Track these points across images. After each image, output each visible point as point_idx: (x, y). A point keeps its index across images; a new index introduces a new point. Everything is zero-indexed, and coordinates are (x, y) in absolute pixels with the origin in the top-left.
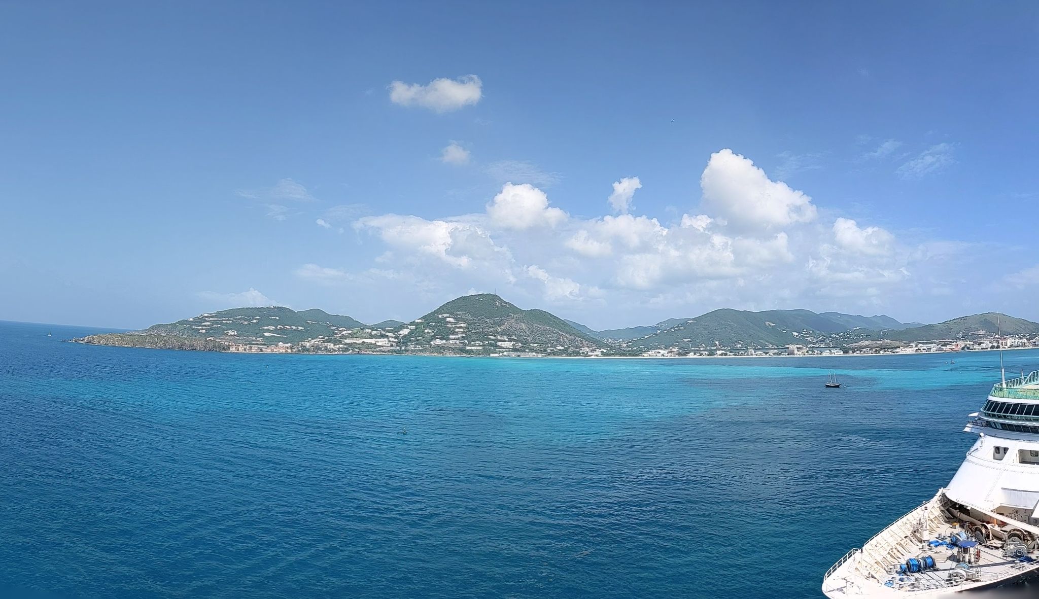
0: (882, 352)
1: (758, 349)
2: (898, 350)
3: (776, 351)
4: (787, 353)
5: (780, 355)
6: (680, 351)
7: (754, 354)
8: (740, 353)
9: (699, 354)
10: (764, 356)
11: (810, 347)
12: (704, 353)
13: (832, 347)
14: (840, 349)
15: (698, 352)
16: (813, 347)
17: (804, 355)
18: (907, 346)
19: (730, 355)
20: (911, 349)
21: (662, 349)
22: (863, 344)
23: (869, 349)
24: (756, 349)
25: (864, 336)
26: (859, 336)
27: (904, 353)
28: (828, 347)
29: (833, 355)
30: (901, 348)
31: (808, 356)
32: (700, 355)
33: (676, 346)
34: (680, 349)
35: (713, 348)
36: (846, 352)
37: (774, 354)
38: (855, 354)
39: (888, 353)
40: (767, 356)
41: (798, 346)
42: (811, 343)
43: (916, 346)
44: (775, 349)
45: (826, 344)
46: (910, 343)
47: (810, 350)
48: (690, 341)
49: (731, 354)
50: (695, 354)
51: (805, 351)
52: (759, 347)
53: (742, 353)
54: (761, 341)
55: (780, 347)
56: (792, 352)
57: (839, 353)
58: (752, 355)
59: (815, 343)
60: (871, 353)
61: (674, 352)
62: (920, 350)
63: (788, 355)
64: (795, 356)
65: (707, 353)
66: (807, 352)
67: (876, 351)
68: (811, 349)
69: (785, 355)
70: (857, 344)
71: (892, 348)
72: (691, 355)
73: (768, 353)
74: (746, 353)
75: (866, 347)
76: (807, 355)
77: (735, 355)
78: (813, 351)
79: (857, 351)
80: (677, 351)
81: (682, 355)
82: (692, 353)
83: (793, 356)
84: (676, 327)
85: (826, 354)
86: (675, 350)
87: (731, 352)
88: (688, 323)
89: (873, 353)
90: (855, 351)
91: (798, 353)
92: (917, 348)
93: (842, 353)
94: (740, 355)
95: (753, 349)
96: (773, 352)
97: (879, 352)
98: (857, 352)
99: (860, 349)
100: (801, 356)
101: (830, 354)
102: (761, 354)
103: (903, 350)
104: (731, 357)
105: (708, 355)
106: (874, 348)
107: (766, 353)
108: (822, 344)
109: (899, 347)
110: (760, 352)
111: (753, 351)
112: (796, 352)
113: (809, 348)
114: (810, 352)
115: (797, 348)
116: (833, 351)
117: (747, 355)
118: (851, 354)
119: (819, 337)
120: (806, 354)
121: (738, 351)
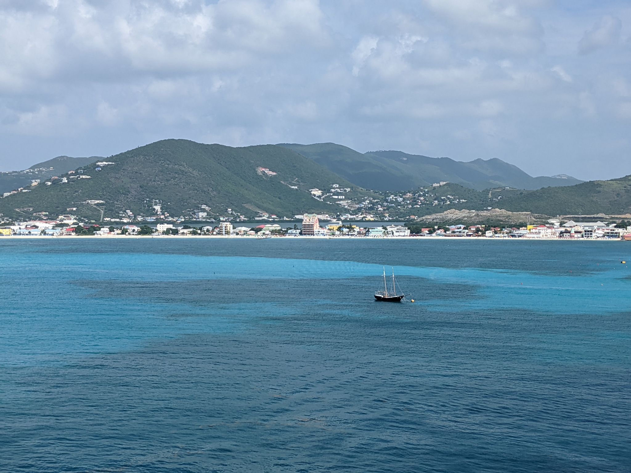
0: (489, 233)
1: (240, 222)
2: (522, 231)
3: (277, 227)
4: (298, 231)
5: (284, 235)
6: (81, 224)
7: (232, 231)
8: (205, 229)
9: (120, 232)
10: (253, 235)
11: (345, 221)
12: (130, 228)
13: (390, 221)
14: (405, 225)
15: (119, 226)
16: (352, 221)
17: (333, 234)
18: (543, 224)
19: (183, 233)
20: (549, 231)
21: (41, 219)
22: (450, 216)
23: (462, 226)
24: (235, 223)
25: (455, 199)
26: (443, 200)
27: (535, 237)
28: (380, 221)
29: (390, 237)
30: (529, 227)
31: (341, 237)
32: (122, 233)
33: (72, 213)
34: (80, 220)
35: (149, 219)
36: (416, 231)
37: (273, 232)
38: (434, 237)
39: (502, 237)
40: (260, 235)
41: (322, 217)
42: (347, 211)
43: (561, 225)
44: (274, 222)
45: (376, 214)
46: (549, 218)
47: (344, 226)
48: (102, 204)
49: (185, 231)
50: (111, 230)
51: (336, 227)
52: (242, 218)
53: (208, 230)
54: (247, 206)
55: (285, 218)
56: (308, 230)
57: (402, 234)
58: (227, 233)
59: (355, 212)
60: (468, 235)
61: (67, 225)
62: (569, 232)
63: (301, 234)
64: (315, 237)
65: (136, 228)
66: (339, 229)
67: (478, 230)
68: (347, 224)
69: (293, 235)
70: (439, 216)
71: (511, 226)
72: (104, 234)
73: (260, 230)
74: (217, 230)
75: (457, 222)
76: (338, 236)
77: (194, 233)
78: (350, 228)
79: (438, 229)
80: (74, 224)
81: (85, 233)
82: (106, 229)
83: (312, 237)
84: (72, 174)
85: (377, 233)
86: (71, 221)
87: (185, 228)
88: (98, 166)
89: (470, 235)
90: (434, 230)
91: (322, 231)
92: (563, 229)
93: (408, 232)
94: (205, 234)
95: (231, 222)
96: (271, 229)
97: (483, 234)
98: (439, 232)
99: (444, 225)
100: (327, 237)
101: (385, 234)
102: (246, 233)
103: (534, 231)
104: (185, 237)
105: (139, 233)
106: (474, 224)
107: (257, 231)
108: (370, 214)
109: (524, 225)
110: (244, 229)
111: (230, 226)
112: (316, 228)
113: (343, 221)
114: (345, 230)
115: (320, 221)
116: (389, 229)
117: (219, 234)
118: (425, 236)
119: (364, 201)
120: (337, 233)
121: (200, 225)
